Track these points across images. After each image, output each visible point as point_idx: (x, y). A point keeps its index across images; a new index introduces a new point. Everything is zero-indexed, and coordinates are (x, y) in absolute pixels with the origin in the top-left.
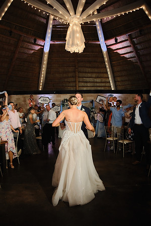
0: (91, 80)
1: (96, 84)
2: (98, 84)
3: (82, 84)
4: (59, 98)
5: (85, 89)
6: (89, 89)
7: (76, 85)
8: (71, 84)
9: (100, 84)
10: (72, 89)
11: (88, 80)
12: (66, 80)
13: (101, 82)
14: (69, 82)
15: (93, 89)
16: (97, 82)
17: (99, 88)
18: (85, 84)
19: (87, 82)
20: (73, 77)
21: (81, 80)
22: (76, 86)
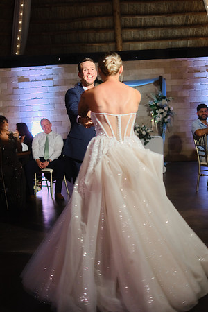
0: (157, 20)
1: (170, 32)
2: (176, 32)
3: (133, 33)
4: (72, 76)
5: (141, 46)
6: (151, 45)
7: (115, 36)
8: (102, 35)
9: (183, 32)
11: (148, 20)
13: (185, 26)
14: (97, 30)
15: (163, 45)
16: (173, 26)
17: (181, 43)
18: (142, 34)
19: (145, 27)
20: (105, 15)
21: (129, 21)
22: (115, 41)
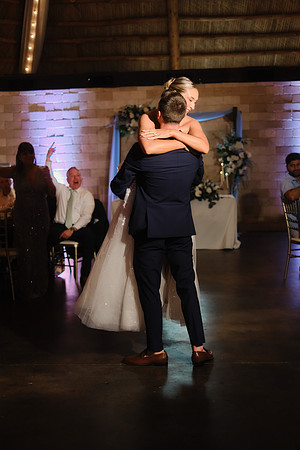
0: (231, 24)
1: (250, 42)
2: (258, 43)
3: (195, 43)
4: (106, 105)
5: (206, 62)
6: (221, 62)
7: (170, 46)
8: (151, 46)
9: (268, 42)
10: (155, 64)
11: (218, 24)
12: (129, 28)
13: (271, 34)
16: (253, 34)
17: (264, 60)
18: (208, 44)
19: (213, 35)
20: (156, 16)
21: (190, 25)
22: (169, 54)
